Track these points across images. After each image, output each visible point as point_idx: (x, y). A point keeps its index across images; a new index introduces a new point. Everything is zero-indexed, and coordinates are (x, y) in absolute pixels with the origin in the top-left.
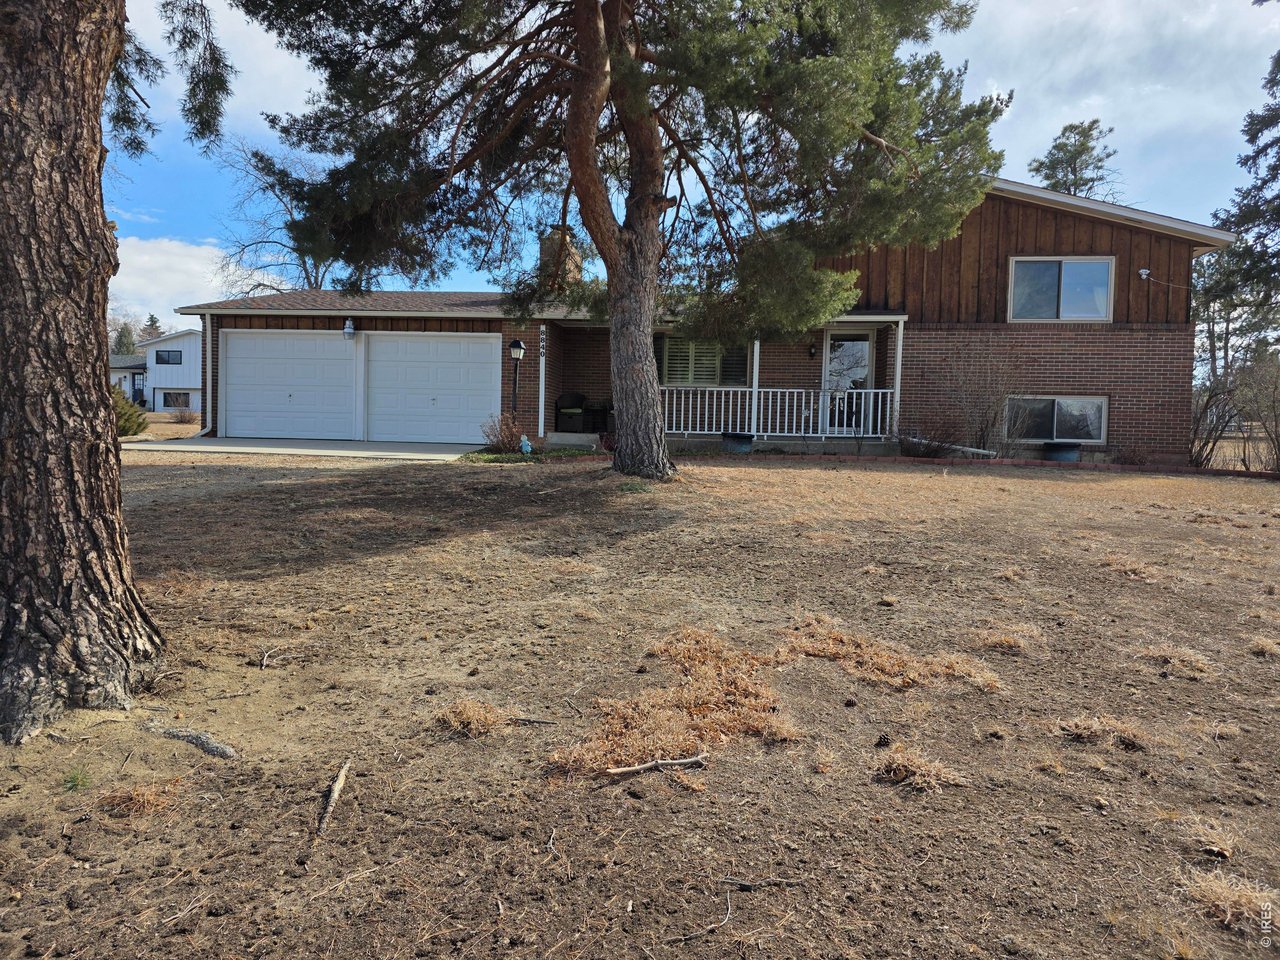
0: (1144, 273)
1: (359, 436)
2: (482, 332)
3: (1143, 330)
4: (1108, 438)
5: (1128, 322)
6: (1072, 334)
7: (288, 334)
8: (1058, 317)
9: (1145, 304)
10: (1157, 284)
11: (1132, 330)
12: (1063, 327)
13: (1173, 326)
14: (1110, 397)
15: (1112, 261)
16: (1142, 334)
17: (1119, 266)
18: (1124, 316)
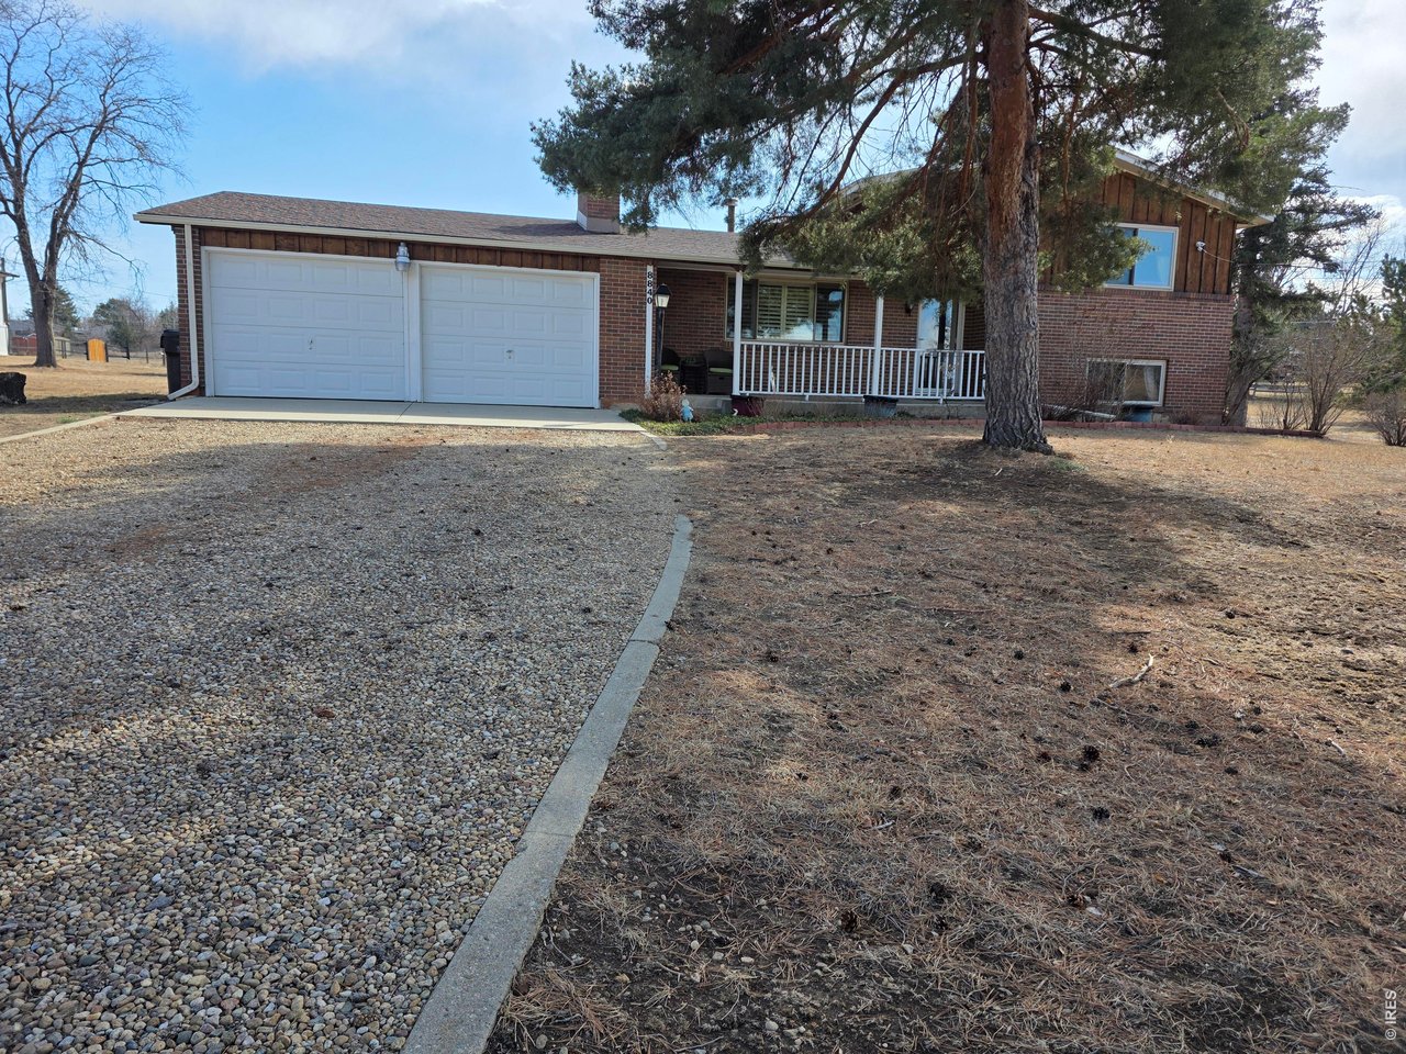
0: (1200, 244)
1: (415, 396)
2: (573, 270)
3: (1196, 299)
4: (1164, 400)
5: (1185, 291)
6: (1142, 301)
7: (308, 258)
8: (1131, 282)
9: (1198, 274)
10: (1208, 256)
11: (1189, 299)
12: (1137, 293)
13: (1219, 297)
14: (1168, 361)
15: (1176, 230)
16: (1196, 304)
17: (1182, 236)
18: (1182, 286)
